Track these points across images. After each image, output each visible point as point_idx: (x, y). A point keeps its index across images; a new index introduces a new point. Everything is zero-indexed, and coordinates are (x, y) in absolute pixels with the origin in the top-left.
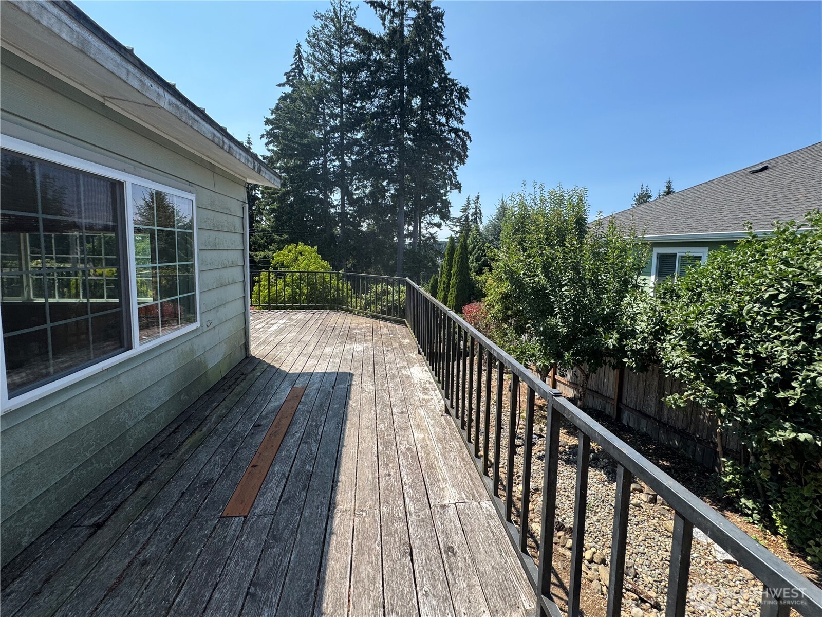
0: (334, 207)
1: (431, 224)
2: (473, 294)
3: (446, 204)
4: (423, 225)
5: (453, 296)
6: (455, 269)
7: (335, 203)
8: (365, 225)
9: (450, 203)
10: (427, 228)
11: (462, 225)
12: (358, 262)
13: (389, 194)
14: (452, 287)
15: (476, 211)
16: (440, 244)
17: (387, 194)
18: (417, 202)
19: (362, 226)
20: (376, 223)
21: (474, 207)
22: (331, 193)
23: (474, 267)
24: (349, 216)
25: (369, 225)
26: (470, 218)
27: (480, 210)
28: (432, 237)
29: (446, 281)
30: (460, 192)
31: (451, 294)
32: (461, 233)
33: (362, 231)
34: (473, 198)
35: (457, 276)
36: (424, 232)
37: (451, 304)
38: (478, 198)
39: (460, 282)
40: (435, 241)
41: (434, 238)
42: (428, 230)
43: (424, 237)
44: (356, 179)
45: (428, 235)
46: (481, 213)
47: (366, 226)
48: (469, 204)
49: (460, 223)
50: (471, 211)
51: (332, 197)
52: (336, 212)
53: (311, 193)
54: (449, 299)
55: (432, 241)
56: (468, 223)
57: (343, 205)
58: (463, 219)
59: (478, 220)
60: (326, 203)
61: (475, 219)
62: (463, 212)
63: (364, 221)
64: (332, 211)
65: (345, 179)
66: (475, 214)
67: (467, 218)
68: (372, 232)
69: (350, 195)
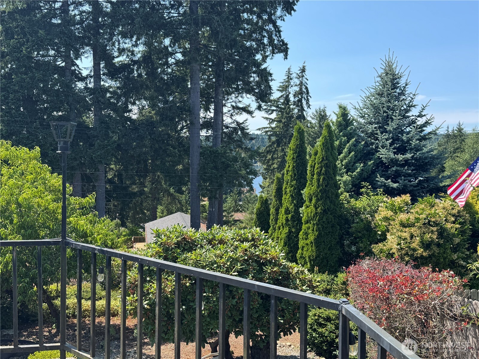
0: (83, 79)
1: (238, 108)
2: (348, 233)
3: (265, 75)
4: (225, 110)
5: (311, 238)
6: (314, 188)
7: (85, 73)
8: (135, 109)
9: (271, 75)
10: (232, 115)
11: (280, 110)
12: (126, 169)
13: (173, 60)
14: (307, 222)
15: (301, 89)
16: (252, 139)
17: (171, 60)
18: (218, 72)
19: (131, 111)
20: (153, 106)
21: (298, 83)
22: (78, 56)
23: (345, 182)
24: (108, 95)
25: (141, 110)
26: (292, 98)
27: (307, 88)
28: (240, 127)
29: (291, 207)
30: (286, 58)
31: (306, 234)
32: (279, 121)
33: (130, 119)
34: (295, 71)
35: (318, 200)
36: (227, 120)
37: (306, 254)
38: (303, 70)
39: (325, 211)
40: (246, 135)
41: (243, 129)
42: (234, 118)
43: (227, 127)
44: (118, 34)
45: (233, 125)
46: (308, 93)
47: (136, 111)
48: (289, 78)
49: (277, 107)
50: (293, 90)
51: (78, 62)
52: (86, 88)
53: (43, 56)
54: (301, 243)
55: (239, 133)
56: (289, 107)
57: (97, 76)
58: (282, 101)
59: (304, 102)
60: (68, 73)
61: (300, 101)
62: (281, 91)
63: (134, 104)
64: (80, 85)
65: (99, 33)
66: (301, 92)
67: (287, 99)
68: (147, 121)
69: (109, 59)
